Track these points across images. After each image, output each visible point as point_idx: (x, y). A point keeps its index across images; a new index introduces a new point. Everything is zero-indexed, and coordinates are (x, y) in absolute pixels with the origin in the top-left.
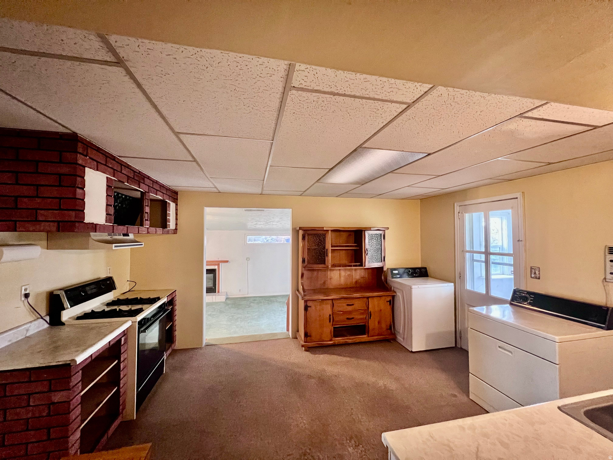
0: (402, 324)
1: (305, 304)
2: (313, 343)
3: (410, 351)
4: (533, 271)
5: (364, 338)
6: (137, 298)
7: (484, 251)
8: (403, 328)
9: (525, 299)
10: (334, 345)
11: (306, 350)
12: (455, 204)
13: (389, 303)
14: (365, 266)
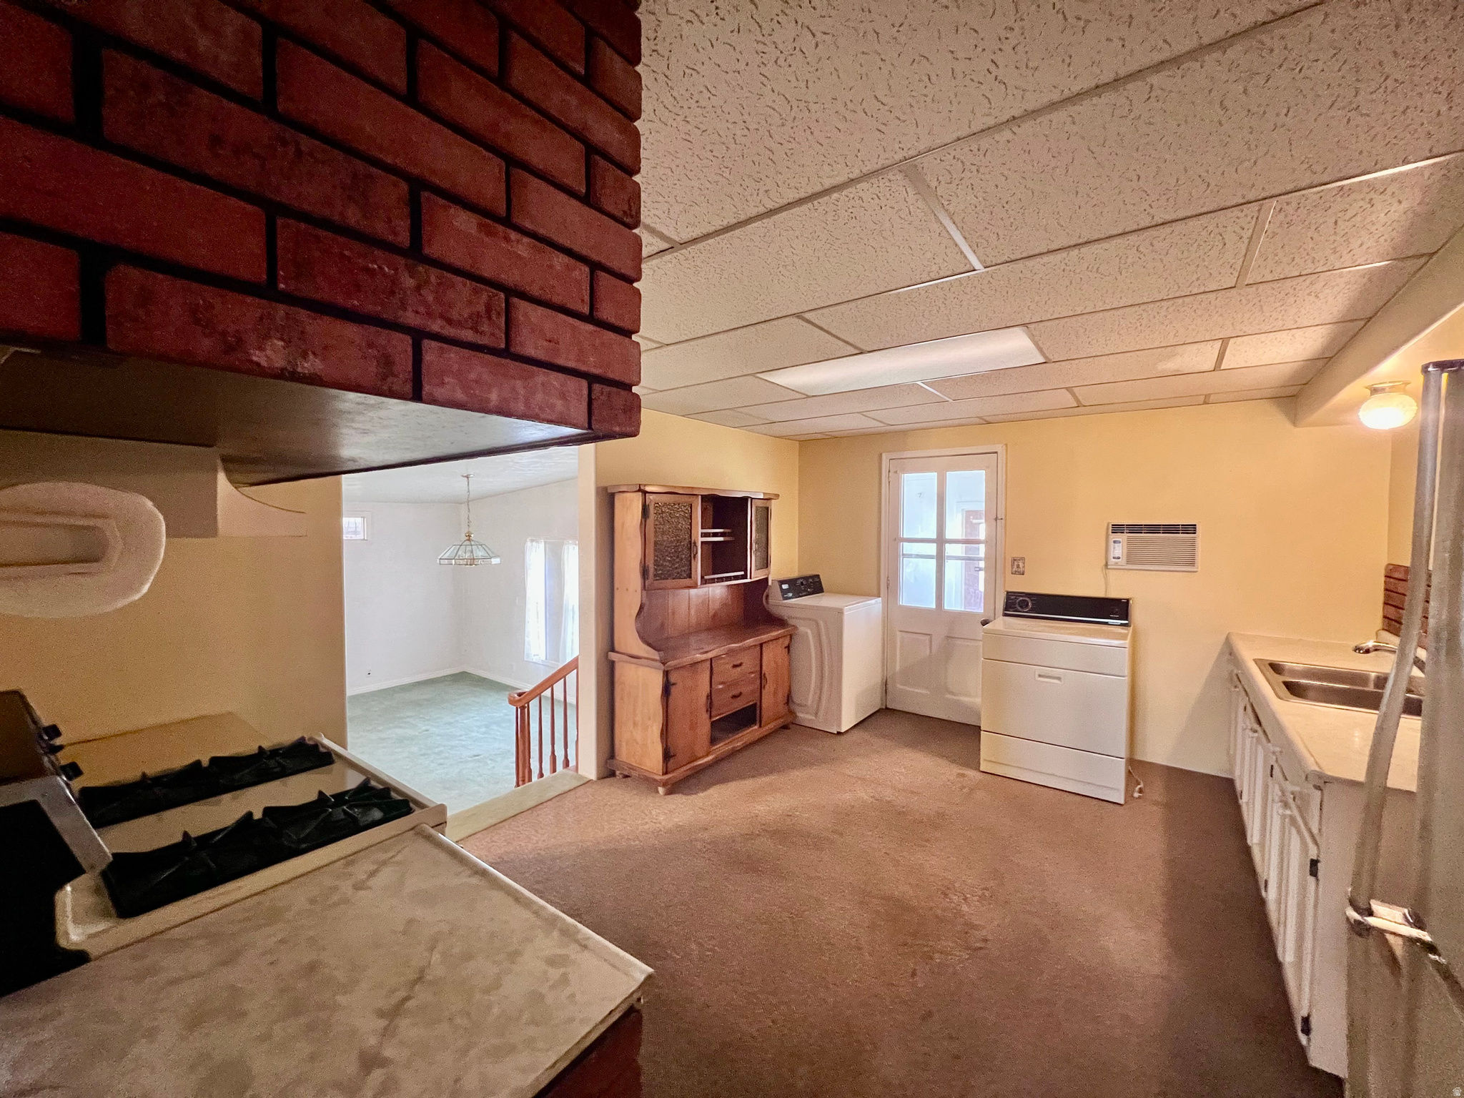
0: (813, 685)
1: (665, 679)
2: (682, 769)
3: (834, 734)
4: (1016, 563)
5: (752, 732)
6: (198, 763)
7: (935, 537)
8: (815, 693)
9: (1024, 604)
10: (717, 762)
11: (670, 792)
12: (884, 456)
13: (787, 649)
14: (751, 578)
